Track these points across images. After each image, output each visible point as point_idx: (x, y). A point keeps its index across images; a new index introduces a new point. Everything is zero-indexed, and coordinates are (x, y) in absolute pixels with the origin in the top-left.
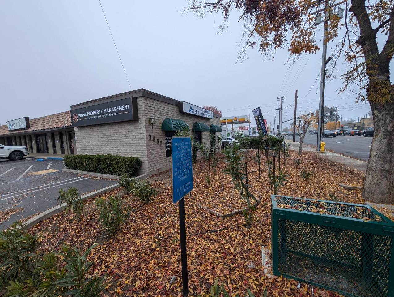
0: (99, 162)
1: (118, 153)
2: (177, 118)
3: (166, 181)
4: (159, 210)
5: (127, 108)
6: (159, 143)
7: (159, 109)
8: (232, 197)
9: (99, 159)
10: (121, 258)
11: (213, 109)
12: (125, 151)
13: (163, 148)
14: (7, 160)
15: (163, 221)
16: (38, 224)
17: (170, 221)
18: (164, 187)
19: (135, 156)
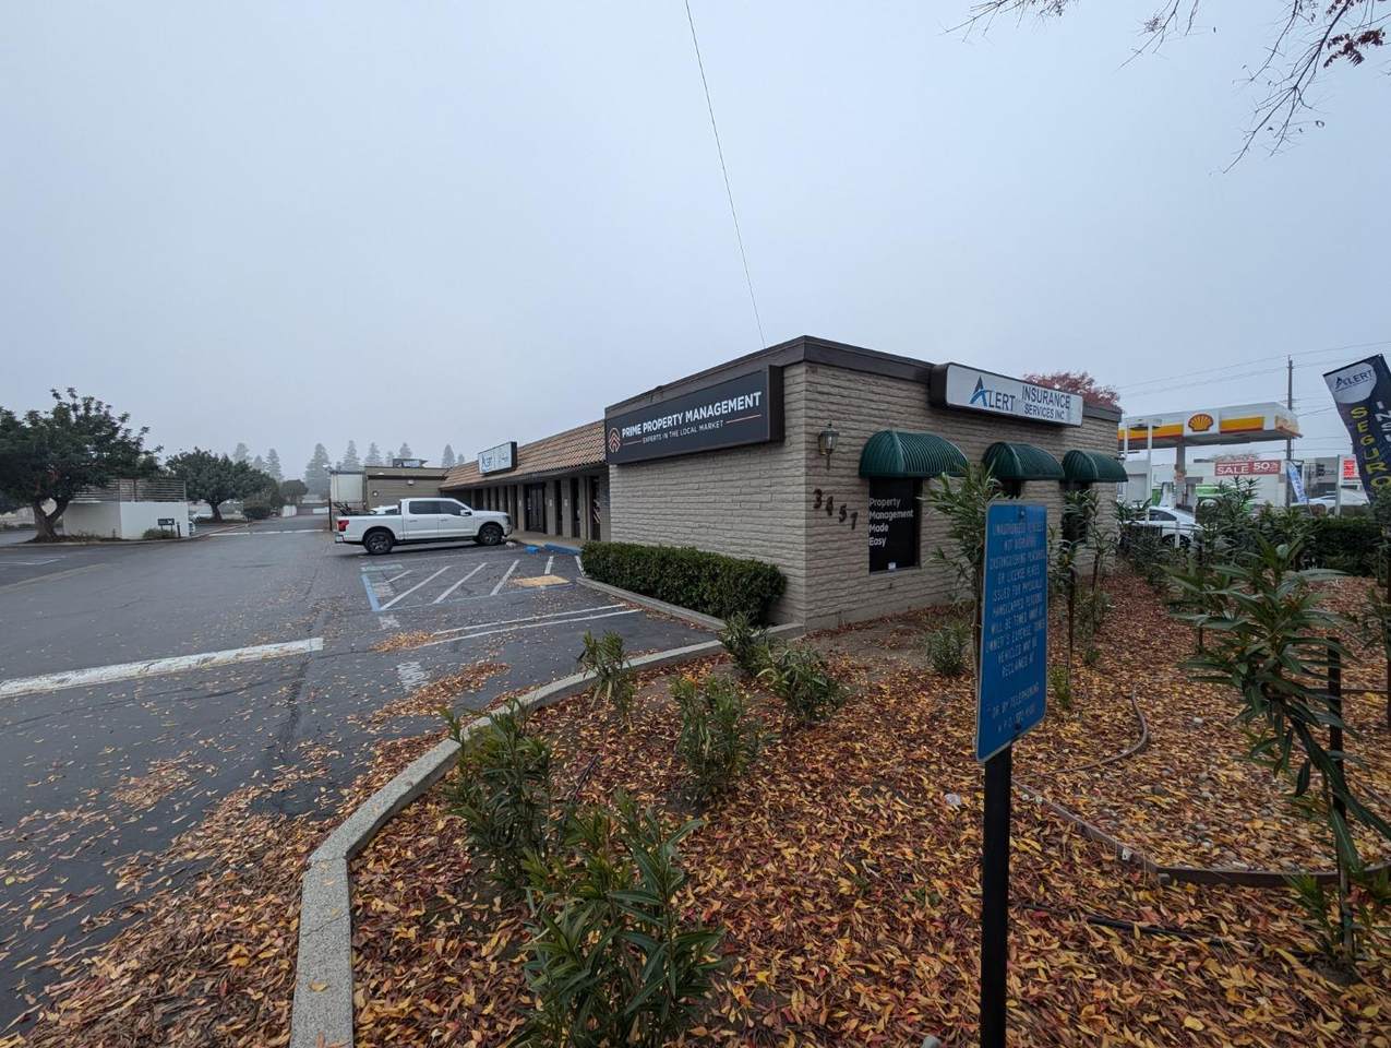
0: (663, 568)
1: (717, 546)
2: (920, 428)
3: (869, 661)
4: (852, 762)
5: (751, 405)
6: (849, 521)
7: (854, 401)
8: (1206, 794)
9: (666, 558)
10: (738, 887)
11: (1072, 385)
12: (734, 540)
13: (861, 537)
14: (473, 543)
15: (871, 807)
16: (536, 714)
17: (900, 816)
18: (862, 679)
19: (766, 560)
